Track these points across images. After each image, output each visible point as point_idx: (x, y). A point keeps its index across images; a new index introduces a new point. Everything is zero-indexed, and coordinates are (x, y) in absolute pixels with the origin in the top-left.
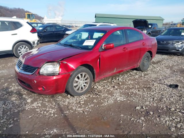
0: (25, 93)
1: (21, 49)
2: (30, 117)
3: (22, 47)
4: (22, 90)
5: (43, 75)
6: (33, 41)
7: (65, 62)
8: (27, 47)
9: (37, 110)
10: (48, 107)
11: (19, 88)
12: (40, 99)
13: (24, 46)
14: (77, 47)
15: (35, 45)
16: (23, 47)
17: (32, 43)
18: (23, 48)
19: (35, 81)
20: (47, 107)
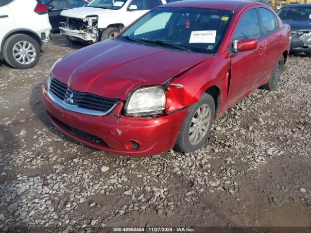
0: (75, 150)
1: (20, 49)
2: (122, 212)
3: (20, 46)
4: (65, 145)
5: (131, 116)
6: (42, 32)
7: (180, 86)
8: (30, 45)
9: (127, 193)
10: (145, 183)
11: (56, 140)
12: (117, 163)
13: (25, 43)
14: (180, 47)
15: (46, 39)
16: (22, 44)
17: (40, 35)
18: (24, 47)
19: (118, 130)
20: (143, 182)
